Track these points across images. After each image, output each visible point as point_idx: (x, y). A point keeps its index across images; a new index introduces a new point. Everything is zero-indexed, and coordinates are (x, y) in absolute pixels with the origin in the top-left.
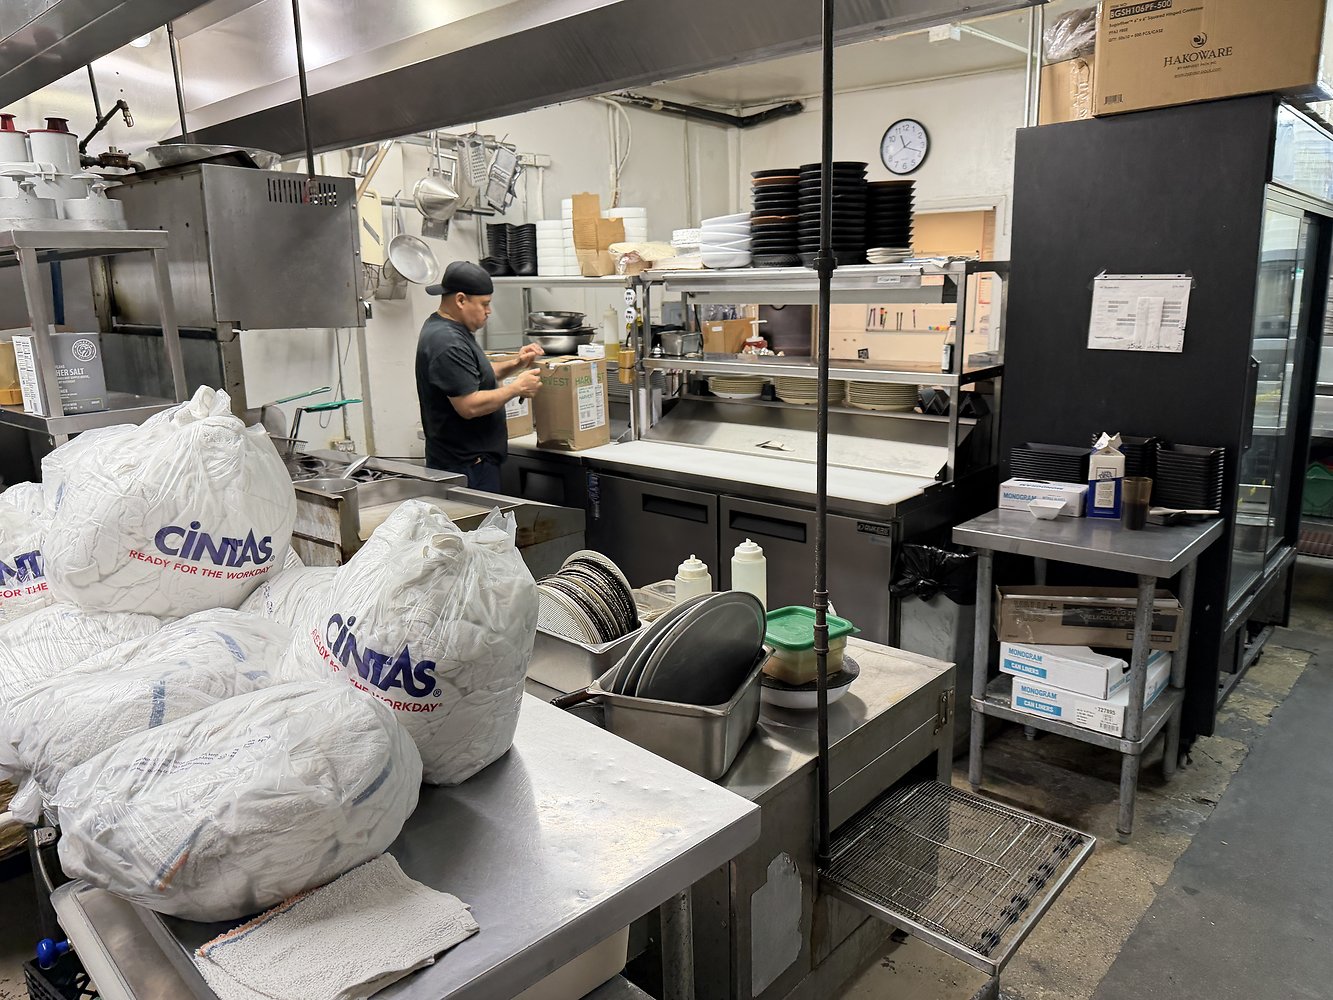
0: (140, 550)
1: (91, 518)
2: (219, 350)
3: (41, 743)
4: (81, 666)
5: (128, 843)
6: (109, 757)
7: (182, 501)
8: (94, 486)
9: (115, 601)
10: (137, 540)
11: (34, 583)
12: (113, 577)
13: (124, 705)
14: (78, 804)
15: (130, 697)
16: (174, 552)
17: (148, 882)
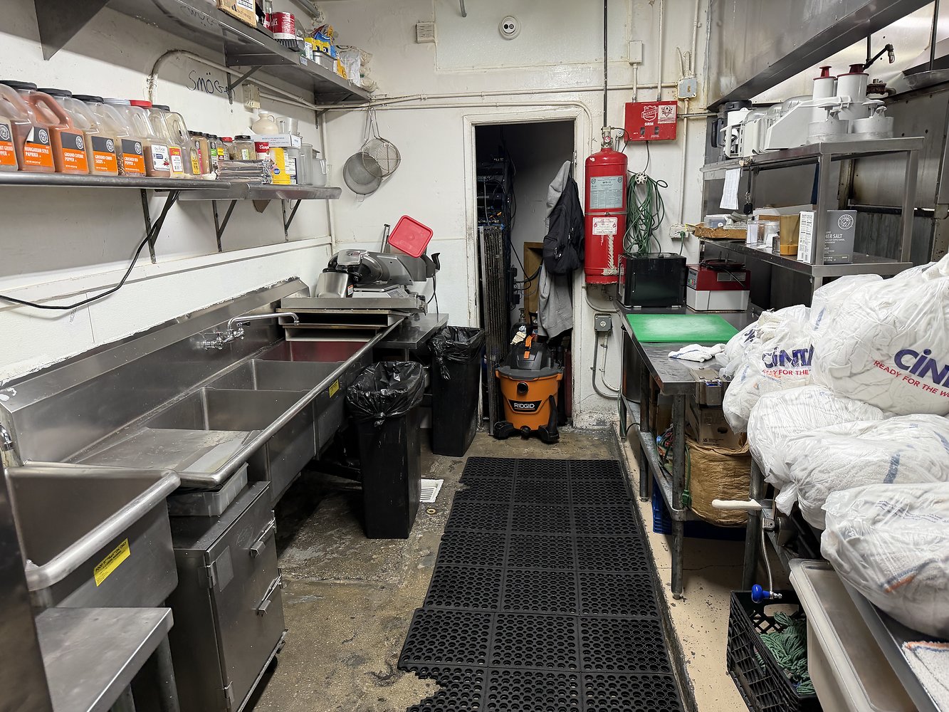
0: (882, 361)
1: (854, 334)
2: (933, 225)
3: (810, 468)
4: (830, 428)
5: (869, 552)
6: (860, 493)
7: (921, 333)
8: (861, 314)
9: (856, 391)
10: (882, 355)
11: (801, 369)
12: (859, 376)
13: (870, 462)
14: (839, 514)
15: (873, 458)
16: (906, 368)
17: (879, 582)
